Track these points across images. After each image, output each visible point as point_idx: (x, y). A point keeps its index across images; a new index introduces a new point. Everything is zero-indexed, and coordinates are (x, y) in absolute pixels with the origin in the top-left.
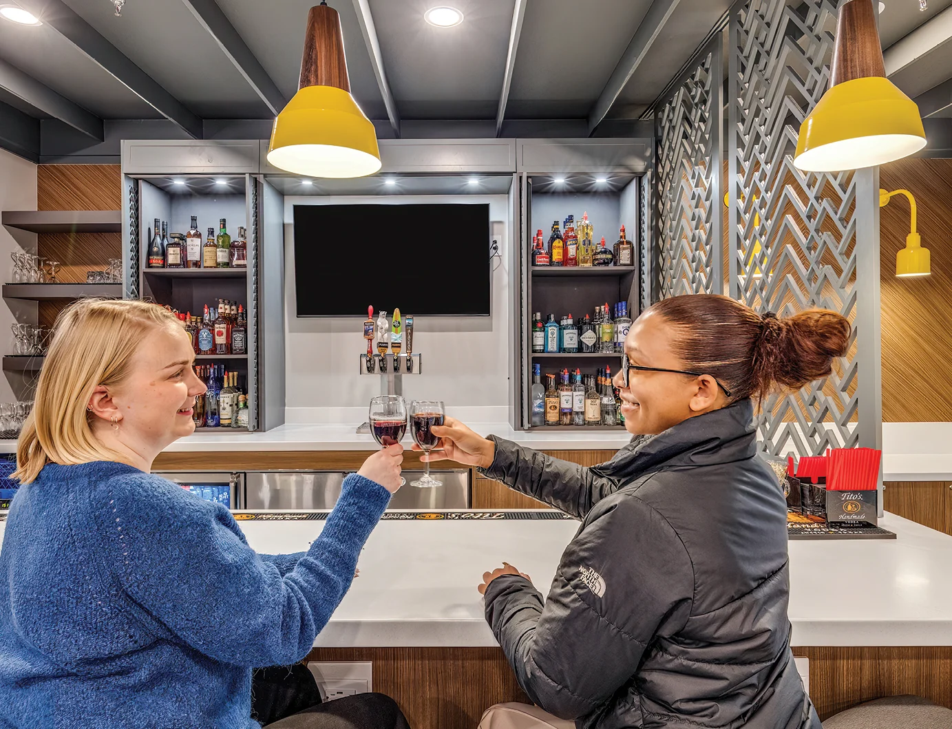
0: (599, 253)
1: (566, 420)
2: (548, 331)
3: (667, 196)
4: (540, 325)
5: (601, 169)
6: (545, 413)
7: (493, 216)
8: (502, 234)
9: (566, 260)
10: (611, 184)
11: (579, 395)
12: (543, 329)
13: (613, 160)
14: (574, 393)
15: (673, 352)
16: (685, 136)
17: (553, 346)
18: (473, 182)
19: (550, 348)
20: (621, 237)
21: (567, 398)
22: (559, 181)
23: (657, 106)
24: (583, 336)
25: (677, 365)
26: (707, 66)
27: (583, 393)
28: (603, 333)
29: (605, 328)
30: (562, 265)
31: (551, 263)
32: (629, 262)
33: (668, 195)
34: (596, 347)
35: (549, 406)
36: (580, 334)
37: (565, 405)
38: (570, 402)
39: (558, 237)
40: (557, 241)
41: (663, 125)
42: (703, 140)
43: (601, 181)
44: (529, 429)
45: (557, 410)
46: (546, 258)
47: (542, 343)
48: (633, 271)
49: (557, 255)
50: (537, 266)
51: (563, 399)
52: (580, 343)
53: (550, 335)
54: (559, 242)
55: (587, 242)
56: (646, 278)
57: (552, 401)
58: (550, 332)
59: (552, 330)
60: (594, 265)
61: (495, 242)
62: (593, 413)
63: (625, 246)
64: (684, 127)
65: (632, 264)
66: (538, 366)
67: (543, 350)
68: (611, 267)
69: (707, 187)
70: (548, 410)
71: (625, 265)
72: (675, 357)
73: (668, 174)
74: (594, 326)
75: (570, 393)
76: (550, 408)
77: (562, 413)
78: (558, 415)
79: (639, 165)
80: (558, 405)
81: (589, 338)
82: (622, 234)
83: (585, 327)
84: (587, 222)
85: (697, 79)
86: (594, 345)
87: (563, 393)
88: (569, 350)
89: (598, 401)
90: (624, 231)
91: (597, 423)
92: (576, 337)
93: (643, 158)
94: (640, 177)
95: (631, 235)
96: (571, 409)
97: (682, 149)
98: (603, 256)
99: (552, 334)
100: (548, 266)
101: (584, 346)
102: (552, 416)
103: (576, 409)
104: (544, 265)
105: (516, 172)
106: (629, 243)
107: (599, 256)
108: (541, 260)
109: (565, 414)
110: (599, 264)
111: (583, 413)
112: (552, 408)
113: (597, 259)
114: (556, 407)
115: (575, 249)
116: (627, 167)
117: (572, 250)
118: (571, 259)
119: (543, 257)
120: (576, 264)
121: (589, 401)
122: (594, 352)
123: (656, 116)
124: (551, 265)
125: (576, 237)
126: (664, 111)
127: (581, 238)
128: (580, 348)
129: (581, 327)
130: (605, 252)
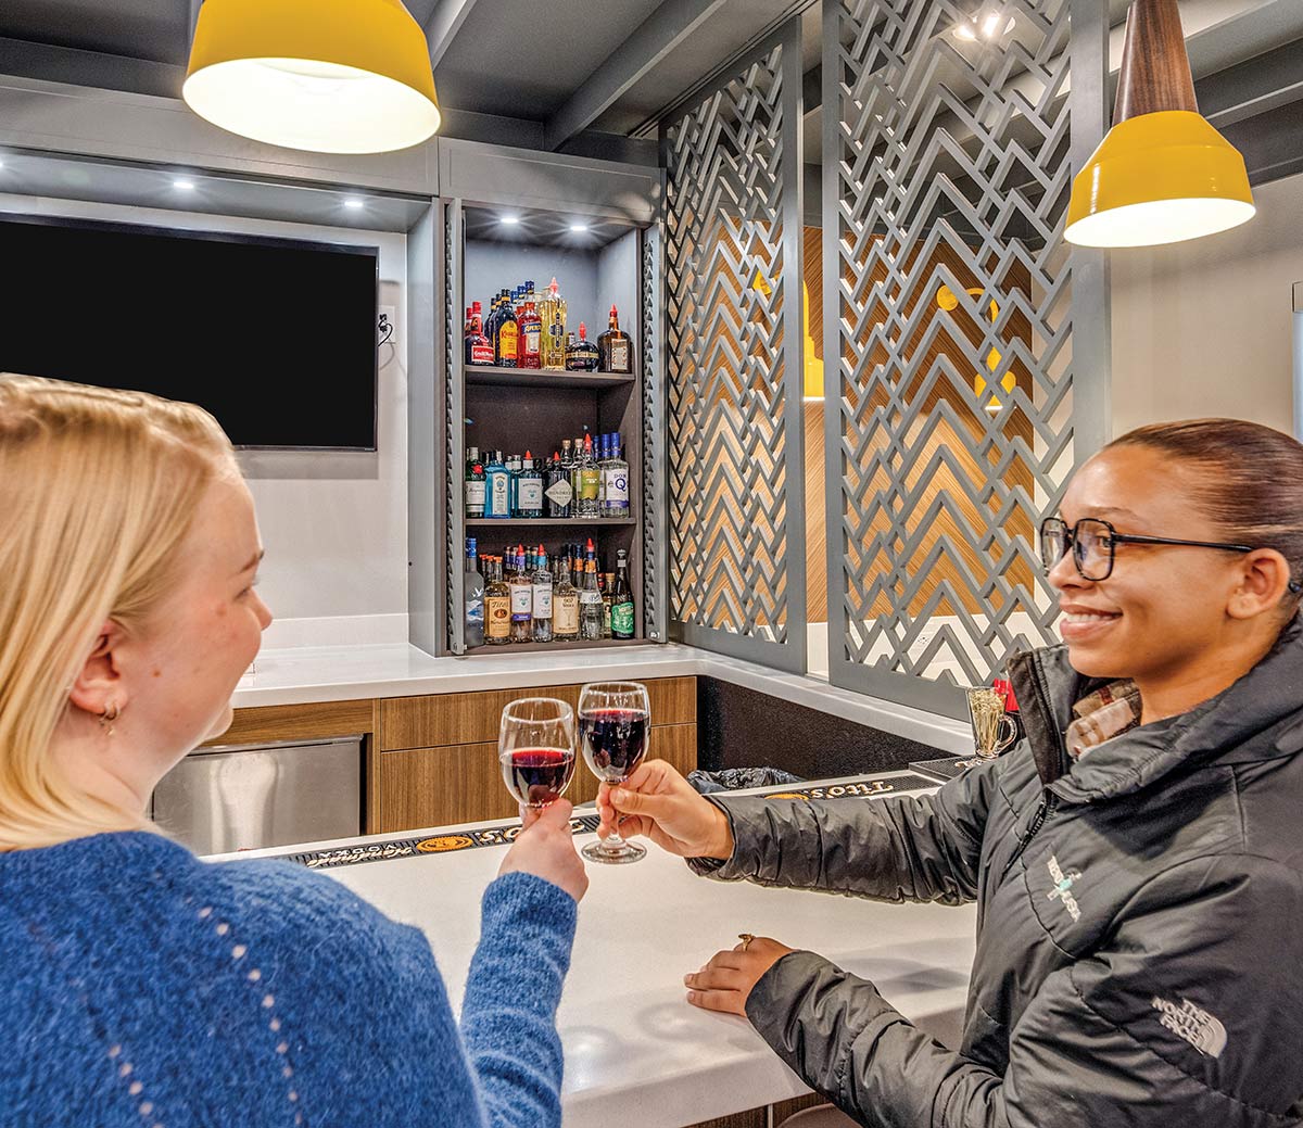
0: (577, 349)
1: (521, 633)
2: (491, 481)
3: (686, 264)
4: (478, 469)
5: (580, 210)
6: (486, 624)
7: (384, 271)
8: (395, 302)
9: (521, 359)
10: (596, 235)
11: (543, 590)
12: (483, 476)
13: (602, 197)
14: (535, 586)
15: (1199, 509)
16: (726, 171)
17: (500, 506)
18: (354, 205)
19: (496, 511)
20: (611, 325)
21: (524, 596)
22: (510, 221)
23: (667, 117)
24: (550, 490)
25: (1205, 531)
26: (772, 65)
27: (550, 586)
28: (583, 485)
29: (586, 477)
30: (516, 366)
31: (497, 362)
32: (625, 368)
33: (690, 262)
34: (570, 508)
35: (492, 611)
36: (546, 486)
37: (520, 608)
38: (528, 603)
39: (508, 318)
40: (507, 324)
41: (678, 149)
42: (761, 179)
43: (579, 229)
44: (465, 653)
45: (507, 618)
46: (491, 352)
47: (482, 501)
48: (631, 383)
49: (508, 348)
50: (473, 364)
51: (517, 599)
52: (546, 501)
53: (495, 488)
54: (512, 326)
55: (558, 330)
56: (656, 395)
57: (497, 603)
58: (495, 482)
59: (499, 479)
60: (568, 369)
61: (384, 317)
62: (566, 621)
63: (619, 340)
64: (723, 155)
65: (630, 370)
66: (473, 541)
67: (483, 513)
68: (595, 374)
69: (774, 255)
70: (492, 617)
71: (617, 371)
72: (1204, 519)
73: (688, 231)
74: (569, 473)
75: (528, 587)
76: (496, 614)
77: (515, 622)
78: (508, 625)
79: (643, 211)
80: (508, 610)
81: (560, 493)
82: (612, 320)
83: (554, 475)
84: (557, 296)
85: (750, 84)
86: (569, 504)
87: (515, 588)
88: (528, 514)
89: (575, 599)
90: (615, 315)
91: (572, 637)
92: (539, 489)
93: (649, 199)
94: (643, 229)
95: (629, 323)
96: (530, 615)
97: (719, 191)
98: (585, 355)
99: (500, 485)
100: (491, 365)
101: (552, 507)
102: (499, 629)
103: (538, 614)
104: (484, 364)
105: (438, 197)
106: (624, 335)
107: (576, 355)
108: (482, 356)
109: (521, 623)
110: (576, 368)
111: (550, 620)
112: (499, 614)
113: (574, 360)
114: (505, 613)
115: (537, 340)
116: (623, 210)
117: (532, 342)
118: (531, 357)
119: (485, 350)
120: (539, 365)
121: (560, 601)
122: (568, 517)
123: (662, 134)
124: (496, 365)
125: (538, 319)
126: (679, 128)
127: (547, 320)
128: (545, 511)
129: (547, 473)
130: (586, 348)
